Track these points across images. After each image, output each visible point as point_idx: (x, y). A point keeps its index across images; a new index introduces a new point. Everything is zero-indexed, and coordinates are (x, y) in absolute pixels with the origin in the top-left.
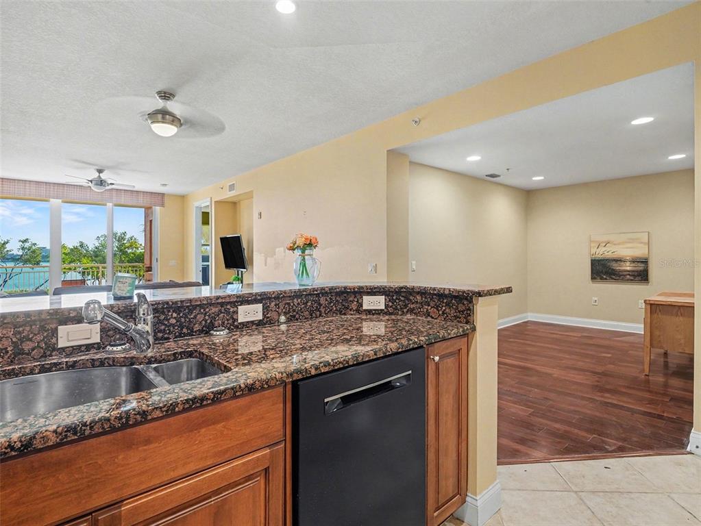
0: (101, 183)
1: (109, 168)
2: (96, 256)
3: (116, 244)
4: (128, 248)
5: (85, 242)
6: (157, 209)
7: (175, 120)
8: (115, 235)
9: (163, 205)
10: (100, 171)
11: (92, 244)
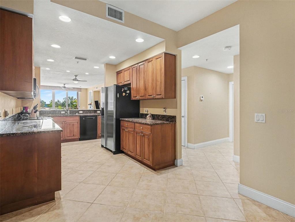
0: (65, 87)
1: (66, 84)
2: (63, 105)
3: (70, 101)
4: (74, 102)
5: (59, 100)
6: (79, 92)
7: (78, 80)
8: (69, 98)
9: (81, 91)
10: (64, 84)
11: (62, 101)
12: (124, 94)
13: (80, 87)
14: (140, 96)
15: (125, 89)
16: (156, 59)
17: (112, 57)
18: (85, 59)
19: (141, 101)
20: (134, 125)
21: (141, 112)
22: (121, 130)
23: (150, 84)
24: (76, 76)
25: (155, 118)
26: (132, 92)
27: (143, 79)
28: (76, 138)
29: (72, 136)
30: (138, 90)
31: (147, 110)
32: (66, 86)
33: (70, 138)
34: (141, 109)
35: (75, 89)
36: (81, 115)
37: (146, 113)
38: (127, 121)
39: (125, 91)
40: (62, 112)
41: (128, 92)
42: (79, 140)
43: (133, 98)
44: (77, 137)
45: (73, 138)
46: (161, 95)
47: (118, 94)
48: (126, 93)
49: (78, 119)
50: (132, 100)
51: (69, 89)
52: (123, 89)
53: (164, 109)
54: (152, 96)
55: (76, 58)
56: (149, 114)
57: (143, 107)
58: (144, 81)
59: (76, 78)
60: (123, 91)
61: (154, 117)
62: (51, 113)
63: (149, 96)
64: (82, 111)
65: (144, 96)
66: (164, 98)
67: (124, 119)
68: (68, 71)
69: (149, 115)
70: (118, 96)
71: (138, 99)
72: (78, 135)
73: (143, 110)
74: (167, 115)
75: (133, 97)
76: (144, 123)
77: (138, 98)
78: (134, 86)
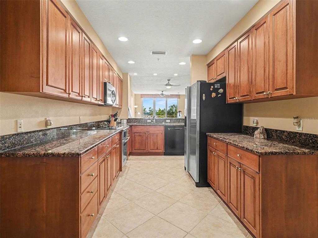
0: (162, 94)
1: (164, 91)
6: (178, 100)
7: (171, 85)
9: (180, 98)
10: (162, 92)
12: (214, 95)
13: (179, 93)
14: (241, 96)
15: (216, 87)
16: (274, 15)
17: (197, 41)
18: (164, 53)
19: (245, 106)
20: (226, 147)
21: (245, 124)
22: (209, 151)
23: (260, 72)
24: (169, 80)
25: (272, 135)
26: (228, 90)
27: (246, 65)
28: (159, 151)
29: (156, 149)
30: (236, 87)
31: (255, 121)
32: (164, 93)
33: (154, 151)
34: (245, 119)
35: (174, 96)
36: (168, 124)
37: (254, 125)
38: (215, 138)
39: (216, 90)
40: (148, 121)
41: (221, 91)
42: (164, 155)
43: (229, 101)
44: (161, 151)
45: (157, 151)
46: (286, 88)
47: (204, 95)
48: (218, 93)
49: (162, 129)
50: (228, 104)
51: (167, 96)
52: (212, 87)
53: (296, 120)
54: (265, 93)
55: (153, 53)
56: (258, 128)
57: (249, 116)
58: (248, 67)
59: (169, 83)
60: (211, 89)
61: (269, 134)
62: (138, 122)
63: (257, 93)
64: (169, 120)
65: (248, 95)
66: (295, 93)
67: (212, 134)
68: (155, 74)
69: (259, 130)
70: (204, 98)
71: (238, 101)
72: (162, 149)
73: (249, 121)
74: (303, 132)
75: (230, 99)
76: (243, 147)
77: (238, 99)
78: (231, 80)
